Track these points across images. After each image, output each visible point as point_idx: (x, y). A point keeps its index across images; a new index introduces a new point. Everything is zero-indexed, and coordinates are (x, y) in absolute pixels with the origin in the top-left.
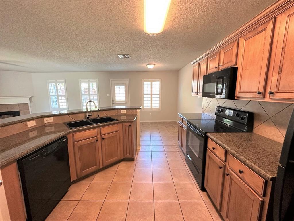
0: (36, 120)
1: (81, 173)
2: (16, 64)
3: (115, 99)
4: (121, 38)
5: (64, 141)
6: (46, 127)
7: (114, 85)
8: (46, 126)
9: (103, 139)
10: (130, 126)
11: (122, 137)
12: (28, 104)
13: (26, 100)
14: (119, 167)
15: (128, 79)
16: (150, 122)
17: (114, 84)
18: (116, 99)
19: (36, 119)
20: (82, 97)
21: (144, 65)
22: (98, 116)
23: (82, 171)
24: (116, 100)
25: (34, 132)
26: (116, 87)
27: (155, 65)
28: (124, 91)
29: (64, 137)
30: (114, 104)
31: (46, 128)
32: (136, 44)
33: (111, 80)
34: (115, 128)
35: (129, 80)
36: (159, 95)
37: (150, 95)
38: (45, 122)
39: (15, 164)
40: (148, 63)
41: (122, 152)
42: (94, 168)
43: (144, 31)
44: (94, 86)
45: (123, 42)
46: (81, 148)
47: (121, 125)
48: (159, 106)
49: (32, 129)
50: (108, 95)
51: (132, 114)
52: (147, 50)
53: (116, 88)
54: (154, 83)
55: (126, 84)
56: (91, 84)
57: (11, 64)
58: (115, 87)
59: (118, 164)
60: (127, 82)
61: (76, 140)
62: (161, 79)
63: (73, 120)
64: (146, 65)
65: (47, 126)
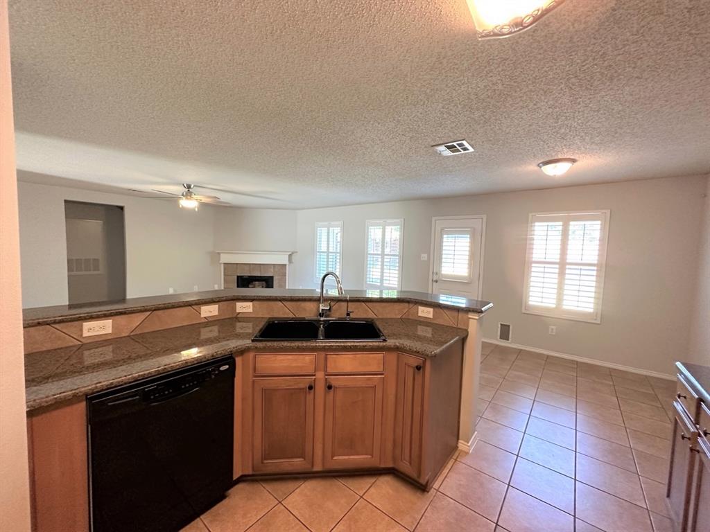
0: (220, 303)
1: (262, 463)
2: (267, 196)
3: (440, 271)
4: (416, 89)
5: (222, 369)
6: (240, 322)
7: (442, 231)
8: (237, 318)
9: (330, 387)
10: (418, 368)
11: (391, 398)
12: (285, 265)
13: (281, 259)
14: (372, 490)
15: (482, 216)
16: (548, 357)
17: (442, 229)
18: (443, 269)
19: (219, 301)
20: (369, 259)
21: (531, 168)
22: (348, 315)
23: (265, 459)
24: (443, 272)
25: (210, 328)
26: (445, 236)
27: (575, 164)
28: (468, 249)
29: (229, 359)
30: (436, 281)
31: (239, 325)
32: (473, 97)
33: (434, 219)
34: (372, 362)
35: (484, 217)
36: (595, 268)
37: (557, 266)
38: (238, 311)
39: (82, 406)
40: (547, 159)
41: (389, 445)
42: (297, 464)
43: (477, 29)
44: (394, 233)
45: (428, 99)
46: (268, 394)
47: (392, 357)
48: (592, 306)
49: (210, 322)
50: (424, 257)
51: (451, 324)
52: (522, 107)
53: (445, 240)
54: (574, 225)
55: (474, 229)
56: (388, 229)
57: (261, 197)
58: (441, 238)
59: (372, 480)
60: (478, 222)
61: (258, 373)
62: (608, 212)
63: (291, 316)
64: (538, 165)
65: (240, 319)
